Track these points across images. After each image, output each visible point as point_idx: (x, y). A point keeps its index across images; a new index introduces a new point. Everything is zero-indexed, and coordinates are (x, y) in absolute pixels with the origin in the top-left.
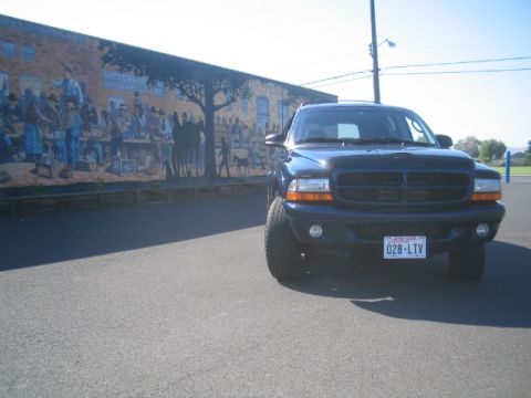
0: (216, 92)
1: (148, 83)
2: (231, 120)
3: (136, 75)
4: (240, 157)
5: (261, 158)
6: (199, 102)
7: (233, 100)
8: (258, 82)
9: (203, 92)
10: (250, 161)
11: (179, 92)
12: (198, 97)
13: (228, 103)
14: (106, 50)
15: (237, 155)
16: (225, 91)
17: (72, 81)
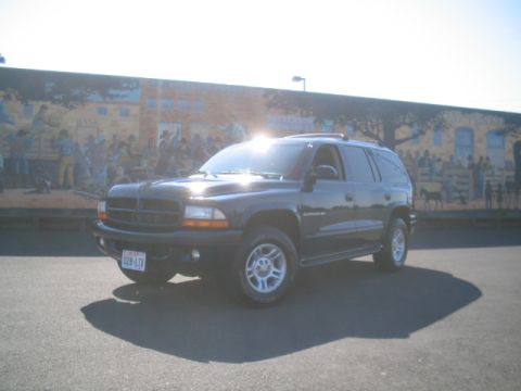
0: (398, 126)
1: (315, 122)
2: (417, 153)
3: (302, 116)
4: (428, 190)
5: (460, 191)
6: (376, 137)
7: (422, 133)
8: (458, 113)
9: (381, 127)
10: (444, 194)
11: (350, 129)
12: (375, 132)
13: (415, 136)
14: (271, 97)
15: (425, 187)
16: (411, 125)
17: (237, 125)
